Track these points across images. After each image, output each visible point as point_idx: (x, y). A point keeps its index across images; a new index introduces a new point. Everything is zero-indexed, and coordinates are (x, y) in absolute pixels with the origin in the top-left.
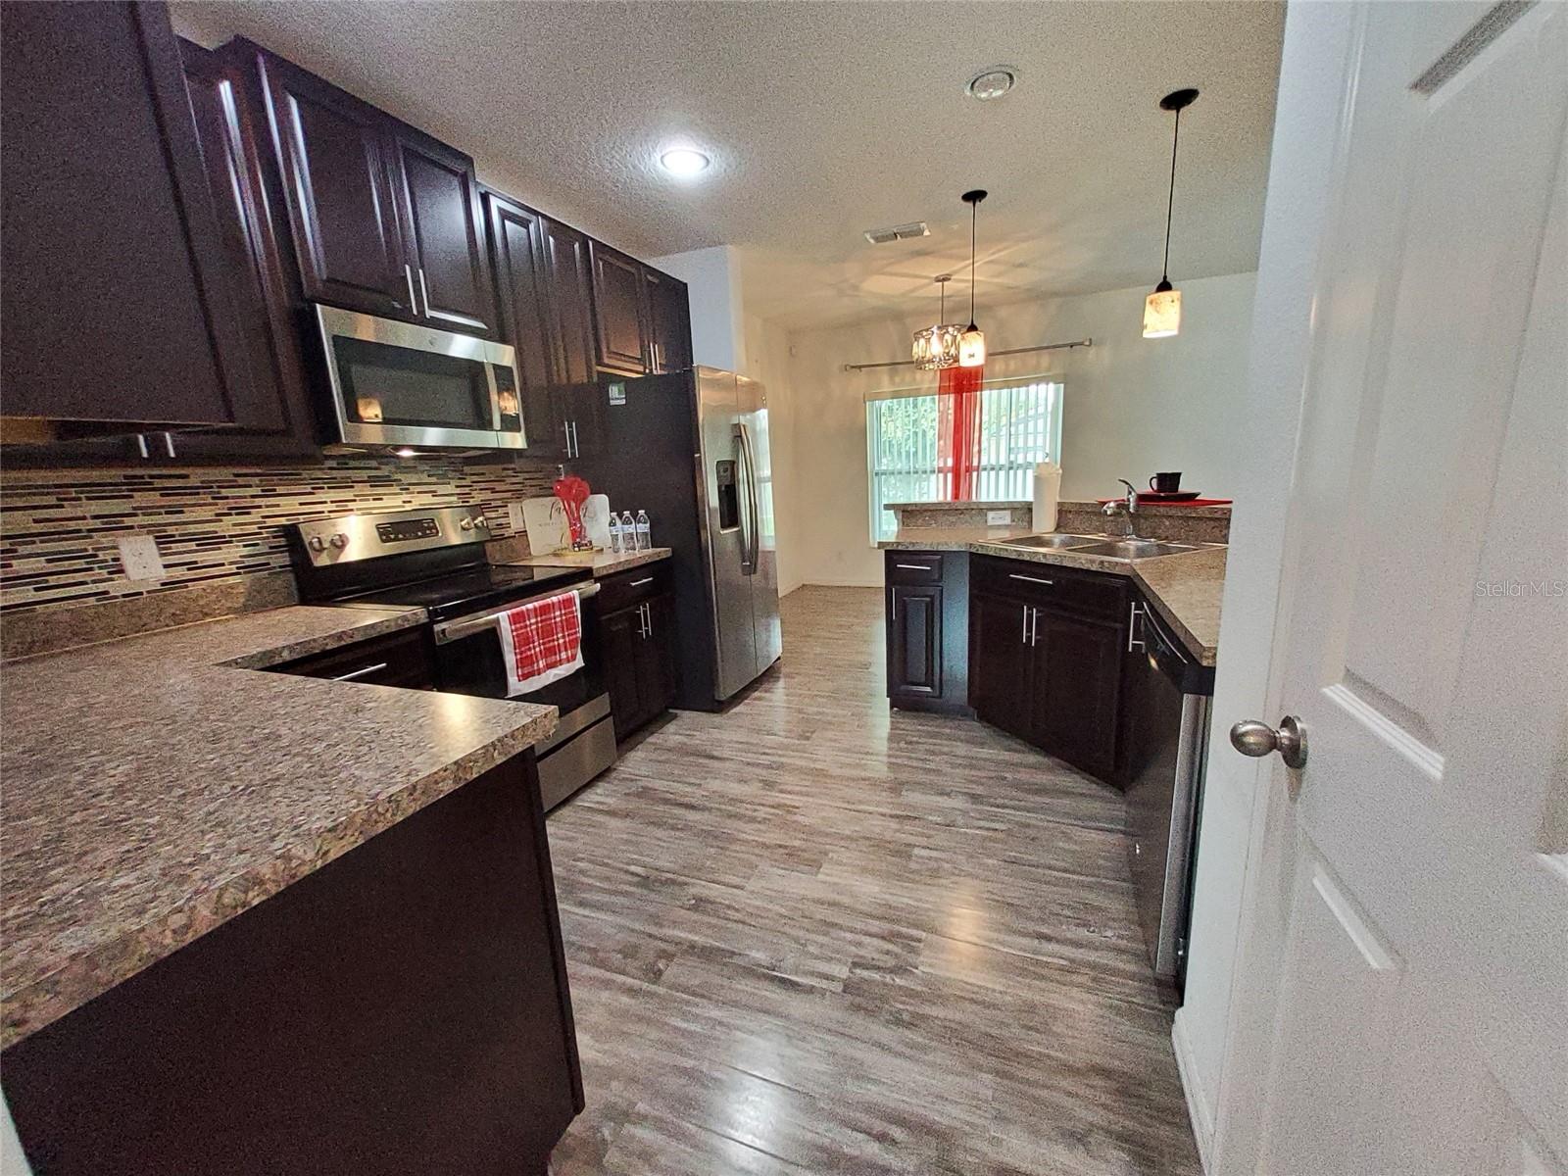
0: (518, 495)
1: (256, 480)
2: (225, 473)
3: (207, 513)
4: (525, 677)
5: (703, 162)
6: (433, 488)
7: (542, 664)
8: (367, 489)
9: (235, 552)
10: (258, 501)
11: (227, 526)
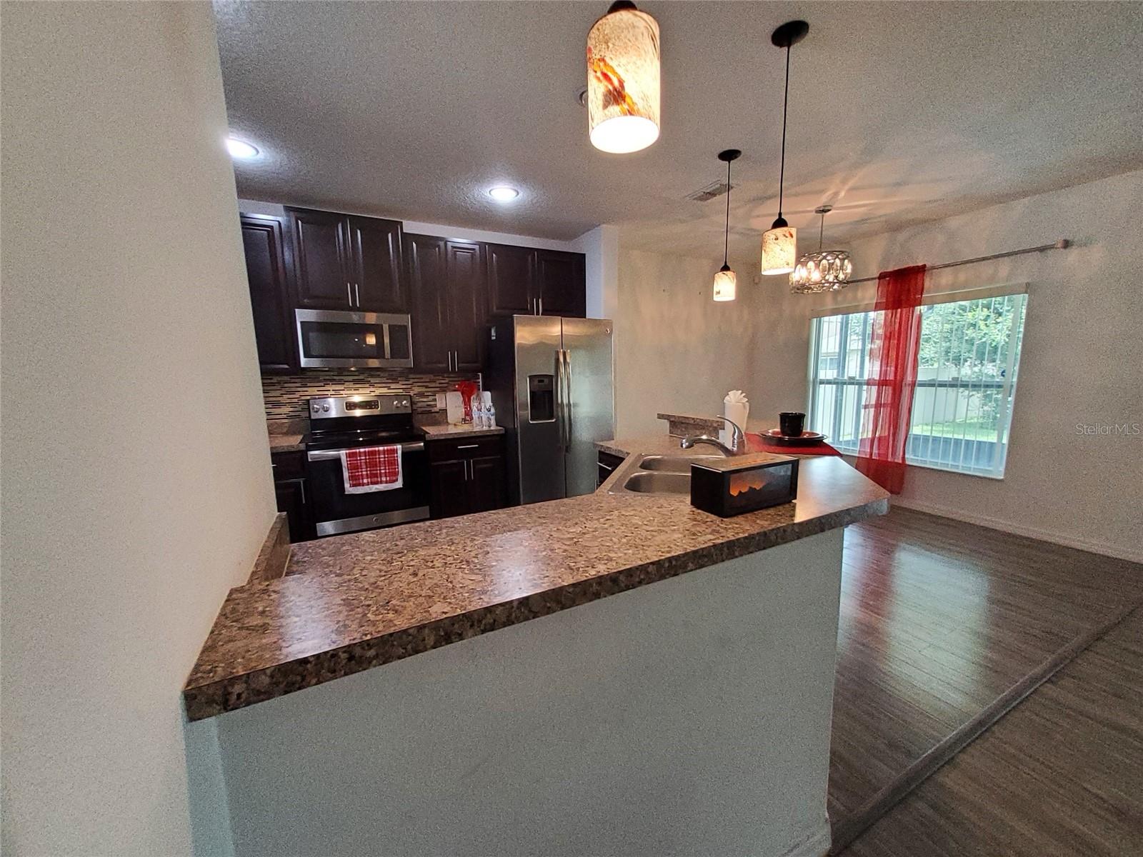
0: (444, 390)
1: (299, 380)
2: (286, 378)
3: (278, 393)
4: (354, 485)
5: (515, 194)
6: (388, 385)
7: (365, 481)
8: (351, 385)
9: (286, 410)
10: (299, 389)
11: (285, 399)
